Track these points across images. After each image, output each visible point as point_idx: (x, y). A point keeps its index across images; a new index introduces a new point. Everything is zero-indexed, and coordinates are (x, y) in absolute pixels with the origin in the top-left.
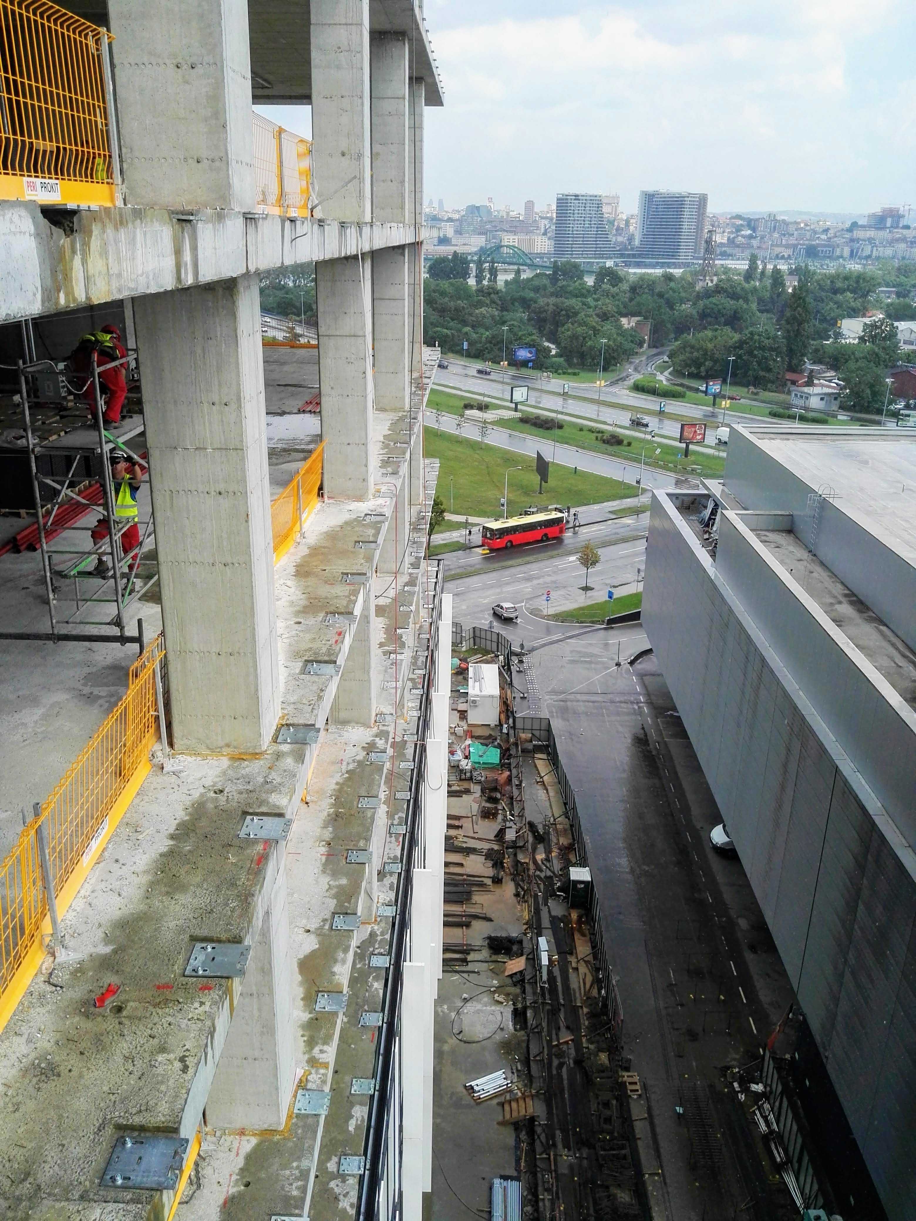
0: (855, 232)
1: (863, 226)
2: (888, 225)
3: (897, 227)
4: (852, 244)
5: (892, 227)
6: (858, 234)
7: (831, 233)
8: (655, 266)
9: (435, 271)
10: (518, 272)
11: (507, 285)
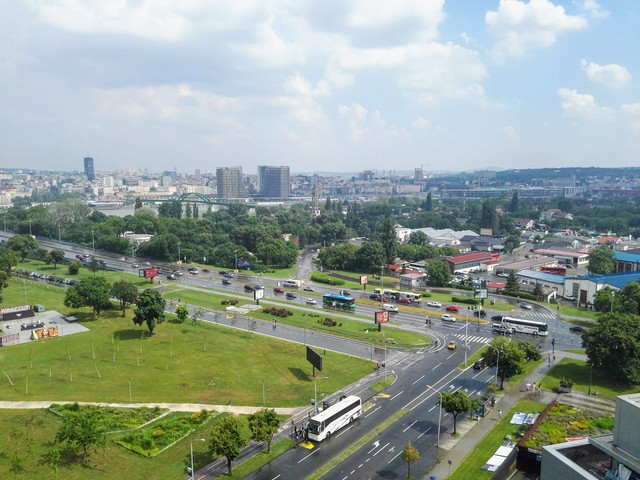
0: (355, 182)
1: (358, 179)
2: (368, 178)
3: (373, 179)
4: (356, 187)
5: (370, 179)
7: (344, 182)
8: (270, 201)
9: (163, 210)
10: (210, 209)
11: (204, 216)
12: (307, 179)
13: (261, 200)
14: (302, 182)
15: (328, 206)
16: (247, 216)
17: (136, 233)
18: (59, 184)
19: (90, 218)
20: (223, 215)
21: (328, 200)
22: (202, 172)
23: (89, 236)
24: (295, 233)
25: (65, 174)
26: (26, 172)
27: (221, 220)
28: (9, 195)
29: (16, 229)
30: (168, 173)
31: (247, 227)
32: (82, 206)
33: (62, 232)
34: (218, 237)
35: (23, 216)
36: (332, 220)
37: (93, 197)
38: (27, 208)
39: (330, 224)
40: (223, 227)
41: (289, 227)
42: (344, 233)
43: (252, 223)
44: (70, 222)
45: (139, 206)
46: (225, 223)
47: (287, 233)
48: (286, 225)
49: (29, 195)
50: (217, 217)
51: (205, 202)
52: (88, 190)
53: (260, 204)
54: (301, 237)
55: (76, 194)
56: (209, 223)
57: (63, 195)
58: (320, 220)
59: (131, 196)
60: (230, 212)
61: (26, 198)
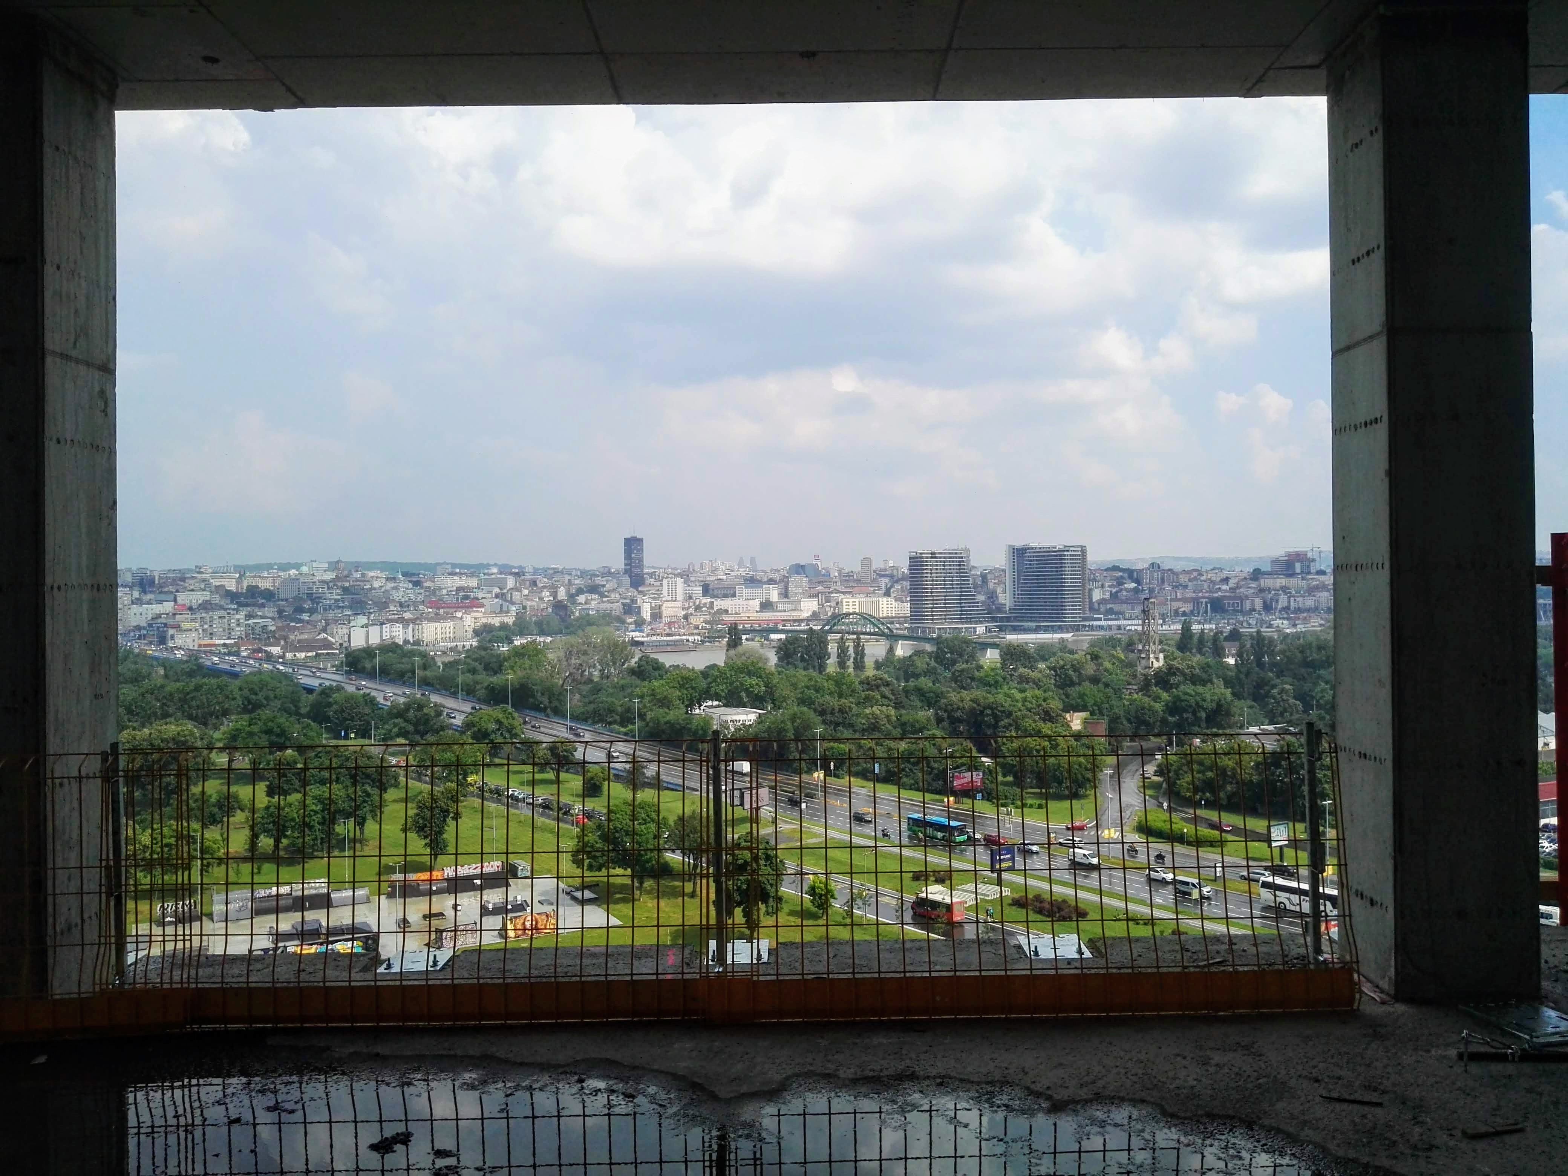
0: (1262, 581)
1: (1269, 573)
2: (1298, 570)
3: (1309, 573)
4: (1263, 595)
5: (1302, 572)
6: (1266, 582)
7: (1232, 583)
8: (1037, 630)
9: (786, 652)
10: (891, 650)
11: (878, 665)
12: (1133, 575)
13: (1015, 630)
14: (1120, 582)
15: (1185, 641)
16: (979, 668)
17: (726, 706)
18: (572, 597)
19: (632, 672)
20: (921, 664)
21: (1186, 628)
22: (877, 564)
23: (628, 710)
24: (1096, 710)
25: (583, 574)
26: (505, 570)
27: (916, 676)
28: (470, 620)
29: (481, 693)
30: (799, 569)
31: (978, 693)
32: (616, 645)
33: (573, 702)
34: (907, 715)
35: (495, 666)
36: (1194, 680)
37: (639, 624)
38: (505, 648)
39: (1189, 689)
40: (920, 692)
41: (1082, 696)
42: (1228, 714)
43: (991, 683)
44: (590, 681)
45: (734, 643)
46: (925, 683)
47: (1076, 709)
48: (1073, 691)
49: (510, 620)
50: (906, 668)
51: (883, 634)
52: (631, 608)
53: (1012, 637)
54: (1114, 721)
55: (606, 618)
56: (887, 684)
57: (577, 619)
58: (1163, 679)
59: (720, 621)
60: (938, 657)
61: (504, 626)
